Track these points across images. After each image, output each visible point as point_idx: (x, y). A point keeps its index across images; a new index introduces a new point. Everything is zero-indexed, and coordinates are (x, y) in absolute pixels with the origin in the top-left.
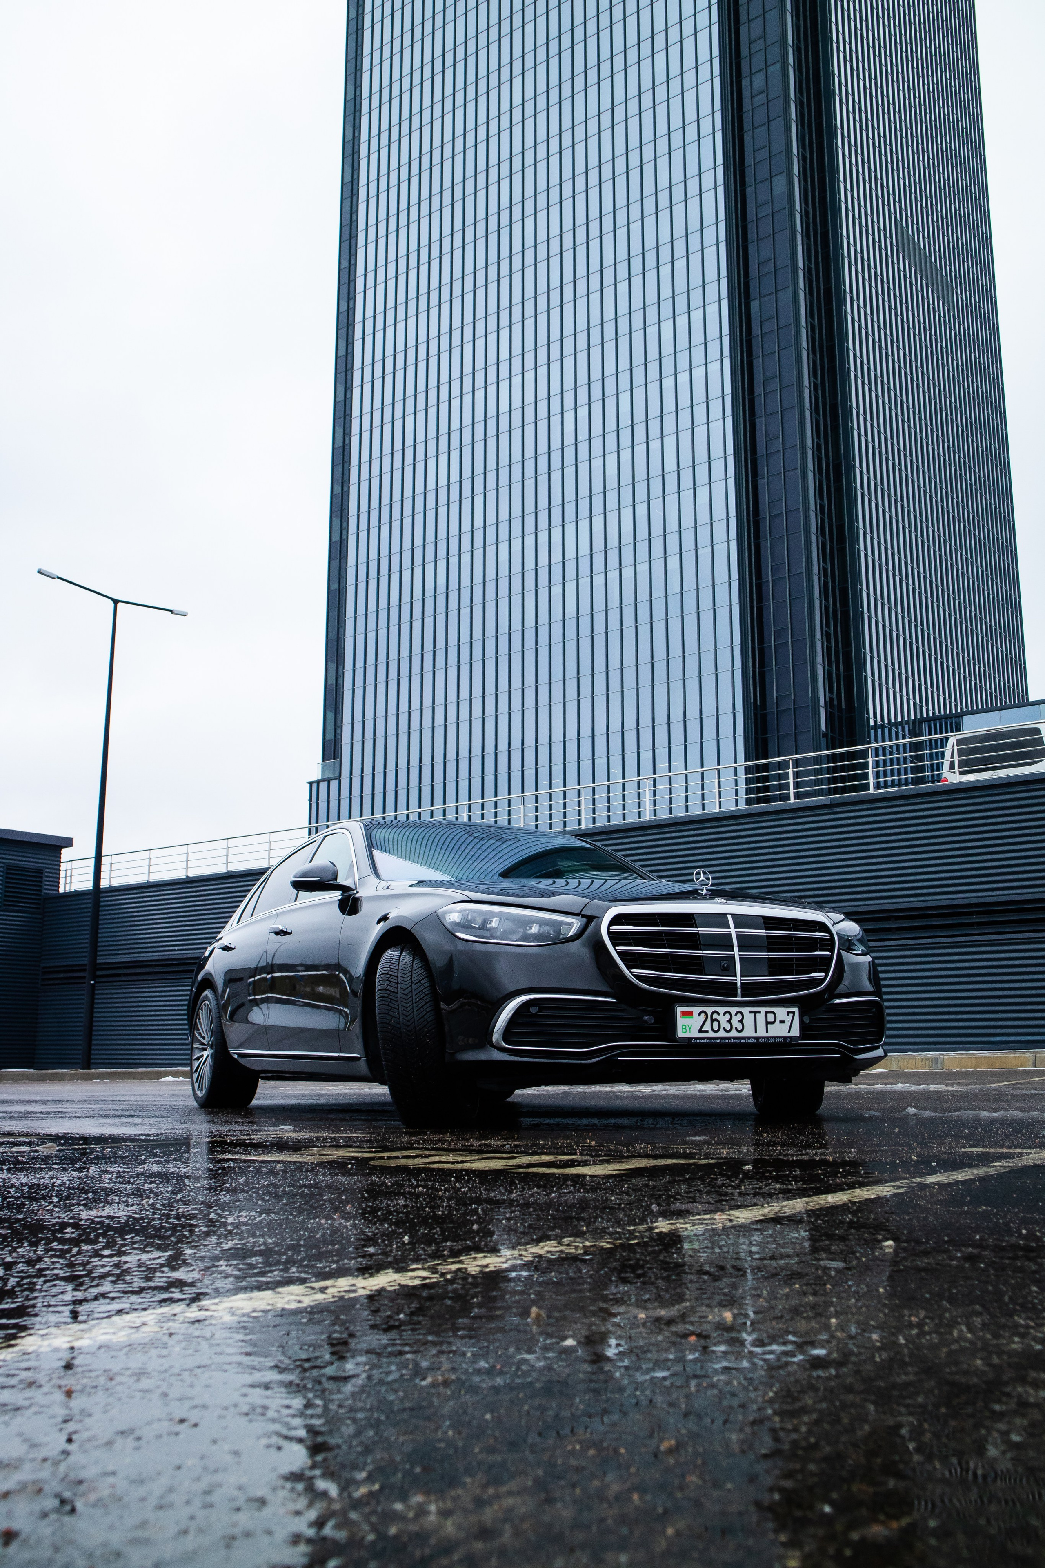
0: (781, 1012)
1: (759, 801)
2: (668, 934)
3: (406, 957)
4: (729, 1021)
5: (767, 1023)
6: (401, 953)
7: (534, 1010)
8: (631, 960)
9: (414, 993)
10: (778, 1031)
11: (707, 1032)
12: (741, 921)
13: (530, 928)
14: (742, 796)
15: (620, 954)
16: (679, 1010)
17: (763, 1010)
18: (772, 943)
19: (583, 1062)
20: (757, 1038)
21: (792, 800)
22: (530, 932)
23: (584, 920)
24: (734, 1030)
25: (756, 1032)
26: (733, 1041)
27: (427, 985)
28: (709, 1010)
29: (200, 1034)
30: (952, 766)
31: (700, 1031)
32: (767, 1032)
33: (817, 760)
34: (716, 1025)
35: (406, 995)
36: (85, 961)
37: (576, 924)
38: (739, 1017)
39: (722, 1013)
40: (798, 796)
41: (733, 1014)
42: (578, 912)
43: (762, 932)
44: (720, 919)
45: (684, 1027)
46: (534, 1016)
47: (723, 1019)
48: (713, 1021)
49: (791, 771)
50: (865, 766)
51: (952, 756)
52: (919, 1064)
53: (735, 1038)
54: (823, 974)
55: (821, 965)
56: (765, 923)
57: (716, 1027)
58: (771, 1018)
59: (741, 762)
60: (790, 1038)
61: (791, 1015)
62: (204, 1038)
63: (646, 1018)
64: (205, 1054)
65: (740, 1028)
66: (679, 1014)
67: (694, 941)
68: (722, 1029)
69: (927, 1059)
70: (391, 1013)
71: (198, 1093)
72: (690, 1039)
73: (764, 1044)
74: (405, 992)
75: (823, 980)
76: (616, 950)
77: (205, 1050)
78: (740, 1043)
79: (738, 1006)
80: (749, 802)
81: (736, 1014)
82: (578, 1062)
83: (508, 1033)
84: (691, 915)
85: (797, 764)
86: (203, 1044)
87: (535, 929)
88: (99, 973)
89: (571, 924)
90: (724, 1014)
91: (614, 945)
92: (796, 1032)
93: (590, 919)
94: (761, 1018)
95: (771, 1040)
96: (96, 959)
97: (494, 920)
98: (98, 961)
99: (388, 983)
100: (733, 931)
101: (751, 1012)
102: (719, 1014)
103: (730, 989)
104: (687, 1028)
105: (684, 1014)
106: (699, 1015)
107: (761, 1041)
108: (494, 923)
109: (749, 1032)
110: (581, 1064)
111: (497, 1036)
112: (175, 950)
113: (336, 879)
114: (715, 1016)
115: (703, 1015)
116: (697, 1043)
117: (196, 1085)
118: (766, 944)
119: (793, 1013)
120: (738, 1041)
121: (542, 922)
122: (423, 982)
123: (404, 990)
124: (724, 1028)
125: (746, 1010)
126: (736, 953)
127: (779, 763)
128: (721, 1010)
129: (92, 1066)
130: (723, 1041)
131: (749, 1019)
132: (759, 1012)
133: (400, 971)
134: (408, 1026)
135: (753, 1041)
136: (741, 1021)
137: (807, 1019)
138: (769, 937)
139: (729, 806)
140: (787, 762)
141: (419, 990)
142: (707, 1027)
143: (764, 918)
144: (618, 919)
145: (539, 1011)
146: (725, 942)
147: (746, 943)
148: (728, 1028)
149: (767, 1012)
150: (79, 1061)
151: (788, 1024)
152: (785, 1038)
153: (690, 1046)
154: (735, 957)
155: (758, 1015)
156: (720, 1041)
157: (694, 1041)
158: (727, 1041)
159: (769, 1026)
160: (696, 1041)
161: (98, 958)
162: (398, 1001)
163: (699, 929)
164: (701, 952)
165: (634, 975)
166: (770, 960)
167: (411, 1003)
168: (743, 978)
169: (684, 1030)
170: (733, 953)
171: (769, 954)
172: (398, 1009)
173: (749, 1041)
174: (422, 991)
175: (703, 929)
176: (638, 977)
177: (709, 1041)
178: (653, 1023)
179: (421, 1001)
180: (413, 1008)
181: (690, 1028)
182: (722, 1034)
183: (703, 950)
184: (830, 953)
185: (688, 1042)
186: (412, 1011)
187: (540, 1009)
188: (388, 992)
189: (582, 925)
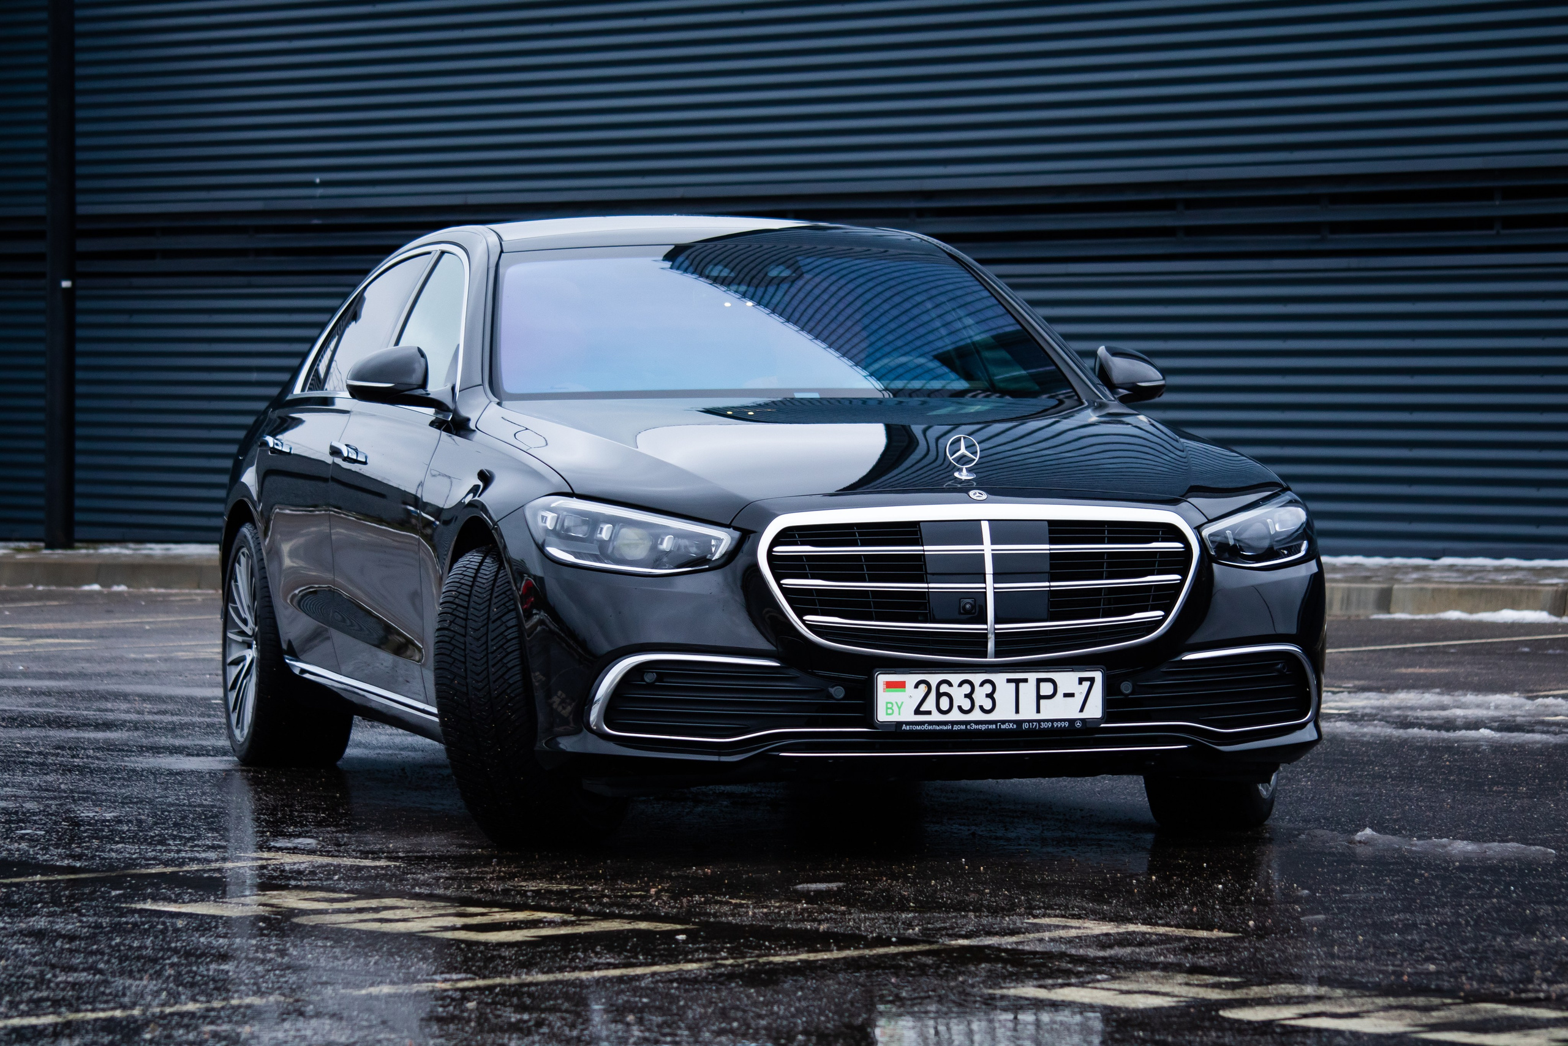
0: (1067, 680)
2: (869, 557)
3: (487, 572)
4: (969, 696)
5: (1039, 697)
6: (481, 563)
7: (649, 678)
8: (803, 601)
9: (491, 636)
10: (1060, 710)
11: (929, 713)
12: (1003, 530)
13: (661, 541)
15: (785, 591)
16: (882, 679)
17: (1032, 677)
18: (1060, 567)
19: (724, 759)
20: (1019, 723)
22: (661, 545)
23: (737, 534)
24: (977, 710)
25: (1017, 711)
26: (974, 727)
28: (934, 679)
29: (237, 611)
31: (918, 712)
32: (1038, 711)
34: (944, 702)
35: (479, 639)
36: (37, 207)
37: (722, 540)
38: (988, 688)
39: (955, 683)
41: (977, 684)
42: (730, 522)
43: (1045, 548)
44: (968, 531)
45: (889, 706)
46: (650, 686)
47: (959, 695)
48: (939, 695)
53: (977, 723)
54: (1161, 613)
55: (1156, 598)
56: (1050, 532)
57: (944, 706)
58: (1046, 689)
60: (1083, 720)
61: (1087, 684)
62: (245, 622)
63: (832, 689)
64: (249, 655)
65: (988, 705)
66: (880, 686)
67: (915, 568)
68: (955, 708)
70: (454, 669)
71: (237, 732)
72: (900, 724)
73: (1031, 732)
74: (478, 635)
75: (1158, 623)
76: (780, 586)
77: (247, 646)
78: (987, 730)
79: (986, 672)
81: (982, 685)
82: (715, 758)
83: (611, 714)
84: (916, 524)
87: (666, 544)
88: (83, 245)
89: (719, 540)
90: (960, 685)
91: (778, 580)
92: (1095, 710)
93: (744, 534)
94: (1028, 691)
95: (1043, 725)
96: (72, 205)
97: (606, 527)
98: (81, 210)
100: (988, 549)
101: (1009, 681)
102: (950, 684)
103: (975, 644)
104: (895, 708)
105: (890, 685)
106: (916, 686)
107: (1025, 726)
108: (606, 535)
109: (1004, 712)
110: (721, 762)
111: (595, 714)
112: (311, 184)
113: (423, 382)
114: (944, 688)
115: (923, 688)
116: (911, 732)
117: (234, 717)
118: (1048, 569)
119: (1092, 680)
120: (983, 727)
121: (679, 535)
123: (476, 630)
124: (960, 707)
125: (999, 679)
126: (990, 586)
128: (955, 678)
130: (956, 728)
131: (1005, 691)
132: (1025, 681)
134: (479, 690)
135: (1012, 726)
136: (990, 696)
137: (1127, 688)
138: (1054, 556)
142: (930, 704)
143: (1051, 523)
144: (786, 536)
145: (655, 681)
146: (968, 568)
147: (1007, 568)
148: (966, 707)
149: (1039, 681)
151: (1079, 698)
152: (1072, 721)
153: (897, 734)
154: (985, 593)
155: (1021, 685)
156: (950, 727)
157: (904, 727)
158: (963, 727)
159: (1042, 702)
160: (908, 728)
161: (79, 198)
162: (464, 650)
163: (926, 548)
164: (925, 585)
165: (808, 626)
166: (1053, 593)
167: (485, 653)
168: (997, 626)
169: (890, 711)
170: (983, 585)
171: (1053, 584)
172: (465, 663)
173: (1003, 727)
174: (502, 633)
175: (930, 549)
176: (812, 627)
177: (930, 728)
178: (843, 699)
179: (500, 650)
180: (487, 662)
181: (899, 708)
182: (955, 716)
183: (927, 583)
184: (1178, 577)
185: (893, 729)
186: (485, 666)
187: (660, 677)
188: (451, 634)
189: (734, 543)
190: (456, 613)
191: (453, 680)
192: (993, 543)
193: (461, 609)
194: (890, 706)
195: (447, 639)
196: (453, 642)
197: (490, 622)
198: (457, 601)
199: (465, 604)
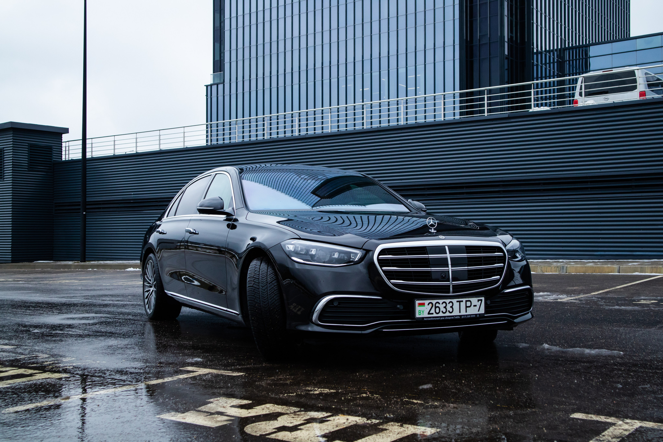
0: (474, 300)
1: (467, 113)
2: (411, 259)
3: (264, 266)
4: (445, 307)
5: (467, 307)
6: (261, 263)
7: (336, 304)
8: (390, 275)
9: (268, 289)
10: (473, 311)
11: (432, 314)
12: (453, 249)
13: (334, 255)
14: (458, 111)
15: (384, 271)
16: (417, 302)
17: (464, 300)
18: (470, 261)
19: (362, 332)
20: (461, 316)
21: (486, 114)
22: (333, 257)
23: (364, 252)
24: (448, 312)
25: (460, 312)
26: (447, 318)
27: (275, 284)
28: (434, 302)
29: (148, 277)
30: (581, 94)
31: (429, 313)
32: (466, 312)
33: (502, 90)
34: (437, 310)
35: (264, 290)
36: (80, 200)
37: (359, 254)
38: (451, 304)
39: (441, 303)
40: (489, 111)
41: (447, 303)
42: (361, 247)
43: (465, 255)
44: (441, 249)
46: (336, 307)
47: (442, 306)
48: (436, 307)
49: (486, 96)
50: (529, 94)
51: (581, 89)
52: (553, 269)
53: (448, 316)
54: (499, 277)
55: (498, 272)
56: (467, 250)
57: (437, 311)
58: (469, 304)
59: (458, 91)
60: (479, 314)
61: (480, 302)
62: (150, 280)
63: (398, 306)
64: (152, 289)
65: (451, 311)
66: (417, 305)
67: (426, 263)
68: (441, 312)
69: (557, 267)
70: (256, 300)
71: (148, 310)
72: (423, 318)
73: (464, 319)
74: (264, 288)
75: (499, 280)
76: (382, 269)
77: (151, 287)
78: (451, 319)
79: (450, 299)
80: (461, 114)
81: (449, 303)
83: (321, 317)
84: (425, 247)
85: (490, 92)
86: (149, 283)
87: (336, 255)
88: (88, 207)
89: (356, 254)
90: (442, 304)
91: (381, 267)
92: (482, 311)
93: (368, 252)
94: (463, 304)
95: (468, 317)
96: (86, 199)
97: (313, 250)
98: (87, 200)
99: (254, 283)
100: (448, 256)
101: (457, 301)
102: (439, 303)
103: (446, 289)
104: (422, 312)
105: (420, 304)
106: (428, 305)
107: (463, 317)
108: (313, 252)
109: (456, 313)
110: (362, 334)
111: (315, 317)
113: (223, 208)
114: (437, 305)
115: (430, 305)
117: (147, 306)
118: (467, 263)
119: (481, 300)
120: (450, 318)
121: (340, 252)
122: (273, 282)
123: (263, 287)
124: (442, 311)
125: (454, 301)
126: (450, 268)
127: (480, 91)
128: (441, 301)
129: (87, 259)
130: (441, 319)
131: (456, 305)
132: (462, 301)
133: (260, 275)
134: (265, 308)
135: (458, 317)
136: (452, 307)
137: (489, 302)
138: (468, 258)
139: (450, 118)
140: (484, 91)
141: (271, 287)
142: (433, 311)
143: (466, 246)
144: (383, 252)
145: (338, 305)
146: (443, 262)
147: (455, 262)
148: (444, 311)
149: (466, 301)
150: (79, 256)
151: (478, 307)
152: (476, 315)
153: (423, 322)
154: (449, 271)
155: (461, 303)
156: (439, 318)
157: (425, 319)
158: (444, 318)
159: (467, 308)
160: (426, 319)
161: (87, 198)
162: (259, 294)
163: (429, 255)
164: (430, 269)
165: (392, 284)
166: (469, 271)
167: (267, 295)
168: (453, 282)
169: (420, 314)
170: (448, 268)
171: (469, 267)
172: (260, 298)
173: (456, 318)
174: (273, 288)
175: (431, 256)
176: (394, 284)
177: (433, 319)
178: (402, 309)
179: (273, 294)
180: (268, 298)
181: (423, 312)
182: (441, 314)
183: (431, 268)
184: (502, 264)
185: (421, 320)
186: (267, 299)
187: (339, 303)
188: (254, 288)
189: (363, 255)
190: (255, 281)
191: (256, 304)
192: (450, 254)
193: (257, 279)
194: (420, 312)
195: (253, 290)
196: (255, 291)
197: (268, 284)
198: (255, 276)
199: (258, 278)
